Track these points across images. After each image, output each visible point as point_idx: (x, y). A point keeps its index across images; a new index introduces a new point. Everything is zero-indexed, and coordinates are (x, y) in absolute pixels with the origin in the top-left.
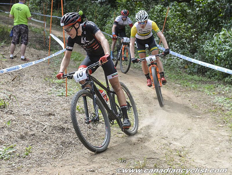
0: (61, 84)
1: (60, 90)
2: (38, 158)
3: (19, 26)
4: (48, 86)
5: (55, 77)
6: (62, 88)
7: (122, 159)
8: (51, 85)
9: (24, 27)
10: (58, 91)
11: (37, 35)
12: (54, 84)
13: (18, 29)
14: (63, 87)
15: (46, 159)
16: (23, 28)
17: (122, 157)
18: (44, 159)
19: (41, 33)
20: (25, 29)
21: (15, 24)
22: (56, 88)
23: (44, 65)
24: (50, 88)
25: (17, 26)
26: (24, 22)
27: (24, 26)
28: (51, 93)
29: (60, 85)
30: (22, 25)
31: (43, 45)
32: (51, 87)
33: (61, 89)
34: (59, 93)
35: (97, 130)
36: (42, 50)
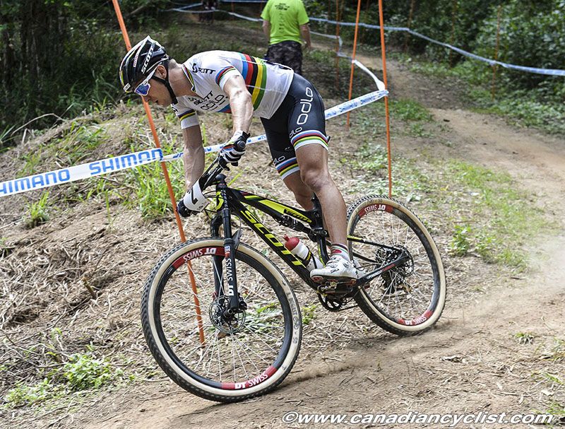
0: (378, 170)
1: (374, 183)
2: (330, 330)
3: (281, 45)
4: (349, 175)
5: (362, 157)
6: (380, 179)
7: (523, 335)
8: (354, 174)
9: (293, 47)
10: (371, 187)
11: (320, 66)
12: (362, 172)
13: (280, 51)
14: (381, 177)
15: (348, 333)
16: (290, 48)
17: (524, 331)
18: (343, 333)
19: (328, 62)
20: (294, 51)
21: (273, 41)
22: (367, 179)
23: (337, 130)
24: (353, 180)
25: (277, 45)
26: (293, 36)
27: (293, 45)
28: (356, 191)
29: (375, 174)
30: (289, 42)
31: (335, 87)
32: (356, 179)
33: (377, 183)
34: (372, 190)
35: (462, 271)
36: (332, 98)
